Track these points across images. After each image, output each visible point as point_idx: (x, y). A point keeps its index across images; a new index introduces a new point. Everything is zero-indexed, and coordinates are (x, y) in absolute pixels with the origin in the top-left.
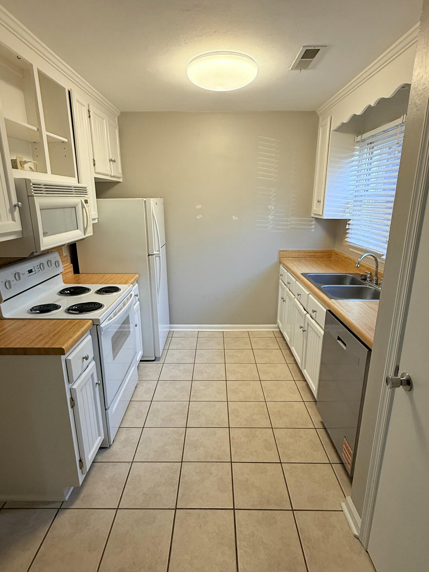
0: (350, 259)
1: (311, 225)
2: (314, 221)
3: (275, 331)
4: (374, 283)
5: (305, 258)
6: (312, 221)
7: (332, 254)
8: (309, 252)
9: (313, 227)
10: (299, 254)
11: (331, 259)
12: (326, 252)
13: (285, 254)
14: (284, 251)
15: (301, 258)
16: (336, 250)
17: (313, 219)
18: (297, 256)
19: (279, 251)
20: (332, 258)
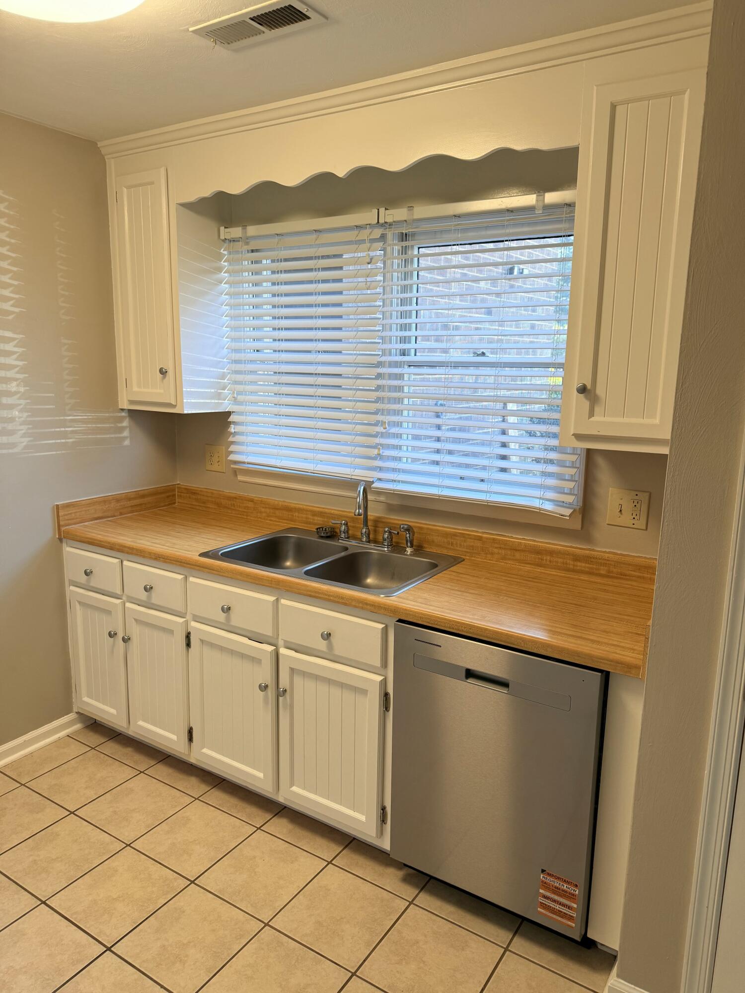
0: (252, 500)
1: (122, 429)
2: (127, 419)
3: (76, 732)
4: (364, 540)
5: (121, 514)
6: (121, 419)
7: (174, 495)
8: (128, 498)
9: (126, 433)
10: (107, 506)
11: (174, 506)
12: (161, 493)
13: (71, 514)
14: (68, 506)
15: (112, 517)
16: (181, 484)
17: (123, 414)
18: (100, 515)
19: (54, 507)
20: (176, 504)
